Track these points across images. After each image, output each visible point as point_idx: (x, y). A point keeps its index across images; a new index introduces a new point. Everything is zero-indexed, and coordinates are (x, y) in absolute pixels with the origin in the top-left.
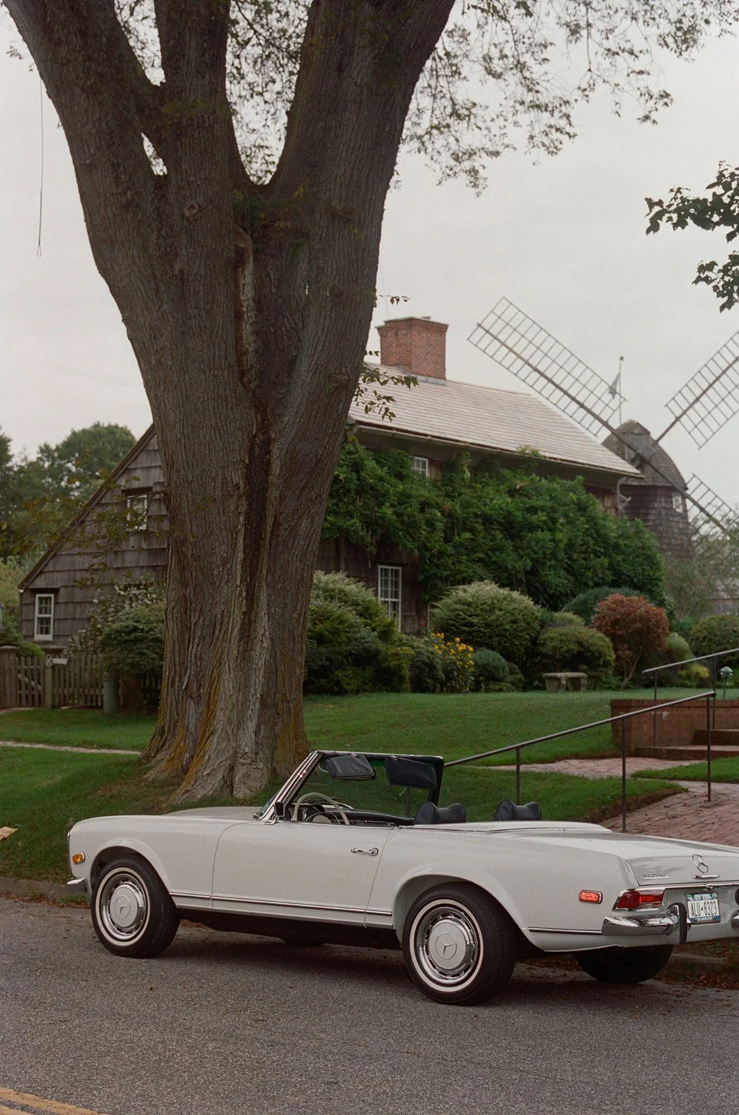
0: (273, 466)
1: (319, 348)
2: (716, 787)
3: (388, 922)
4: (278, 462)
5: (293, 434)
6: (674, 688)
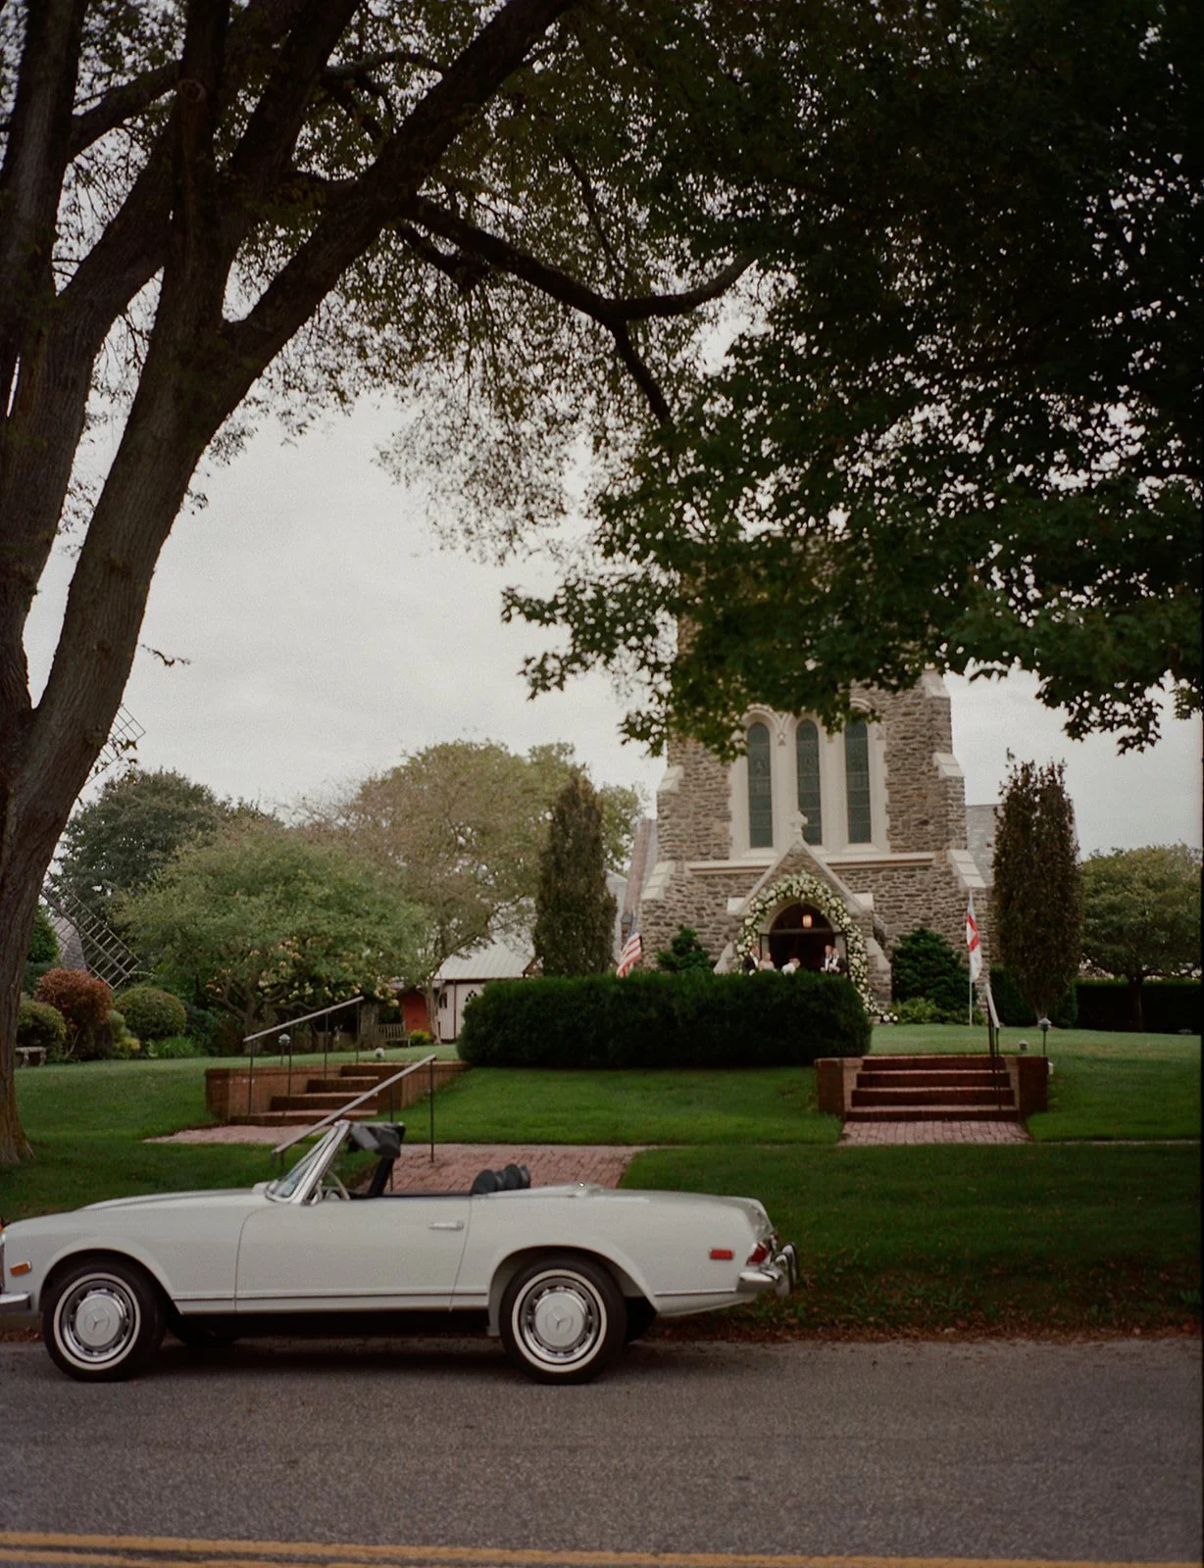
0: (9, 824)
1: (77, 702)
2: (440, 1149)
3: (483, 1302)
4: (15, 819)
5: (35, 790)
6: (112, 1061)
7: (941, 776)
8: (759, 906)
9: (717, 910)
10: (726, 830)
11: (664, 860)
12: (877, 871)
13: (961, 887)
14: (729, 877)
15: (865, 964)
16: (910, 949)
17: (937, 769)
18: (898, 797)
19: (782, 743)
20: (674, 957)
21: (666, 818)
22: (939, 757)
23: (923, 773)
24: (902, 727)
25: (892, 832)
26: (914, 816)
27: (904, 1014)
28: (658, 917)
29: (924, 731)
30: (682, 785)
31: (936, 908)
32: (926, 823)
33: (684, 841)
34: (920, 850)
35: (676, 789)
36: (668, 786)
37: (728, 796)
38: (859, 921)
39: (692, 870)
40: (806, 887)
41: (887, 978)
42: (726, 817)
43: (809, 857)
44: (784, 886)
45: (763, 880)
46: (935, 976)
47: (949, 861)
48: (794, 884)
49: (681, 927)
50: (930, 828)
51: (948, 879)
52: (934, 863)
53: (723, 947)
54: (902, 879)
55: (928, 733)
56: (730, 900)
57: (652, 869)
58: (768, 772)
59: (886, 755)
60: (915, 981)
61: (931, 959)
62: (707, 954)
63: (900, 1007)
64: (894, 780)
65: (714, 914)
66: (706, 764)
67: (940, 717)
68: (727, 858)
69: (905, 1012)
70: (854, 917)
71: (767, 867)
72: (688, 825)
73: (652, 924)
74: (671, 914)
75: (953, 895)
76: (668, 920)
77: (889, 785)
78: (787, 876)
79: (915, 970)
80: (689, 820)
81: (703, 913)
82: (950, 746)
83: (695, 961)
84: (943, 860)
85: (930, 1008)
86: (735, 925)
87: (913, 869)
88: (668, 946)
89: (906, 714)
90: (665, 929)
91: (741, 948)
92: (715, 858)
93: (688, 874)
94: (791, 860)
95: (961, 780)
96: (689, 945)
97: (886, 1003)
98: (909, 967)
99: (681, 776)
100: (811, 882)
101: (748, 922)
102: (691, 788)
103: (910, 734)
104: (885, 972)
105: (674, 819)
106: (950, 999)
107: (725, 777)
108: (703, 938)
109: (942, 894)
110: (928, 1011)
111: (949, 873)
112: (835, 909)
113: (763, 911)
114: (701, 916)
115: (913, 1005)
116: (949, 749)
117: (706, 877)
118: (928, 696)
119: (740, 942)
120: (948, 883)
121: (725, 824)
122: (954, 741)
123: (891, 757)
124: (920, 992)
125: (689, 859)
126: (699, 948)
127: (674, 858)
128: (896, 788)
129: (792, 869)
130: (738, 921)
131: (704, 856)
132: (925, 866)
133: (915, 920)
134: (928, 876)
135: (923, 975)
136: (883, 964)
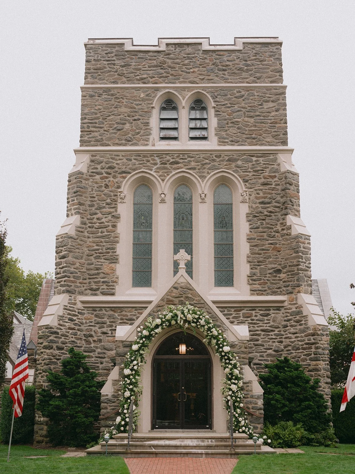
7: (294, 233)
8: (145, 333)
9: (102, 337)
10: (113, 270)
11: (59, 293)
12: (238, 310)
13: (310, 324)
14: (113, 309)
15: (242, 389)
16: (276, 377)
17: (290, 228)
18: (257, 249)
19: (163, 201)
20: (63, 378)
21: (63, 257)
22: (291, 219)
23: (277, 232)
24: (261, 194)
25: (252, 278)
26: (270, 266)
27: (277, 436)
28: (52, 341)
29: (279, 198)
30: (79, 230)
31: (286, 342)
32: (279, 271)
33: (78, 278)
34: (274, 293)
35: (73, 233)
36: (66, 230)
37: (117, 242)
38: (235, 350)
39: (83, 302)
40: (190, 317)
41: (260, 403)
42: (114, 260)
43: (192, 289)
44: (169, 316)
45: (146, 312)
46: (301, 401)
47: (300, 302)
48: (179, 313)
49: (71, 351)
50: (282, 276)
51: (298, 318)
52: (286, 304)
53: (109, 370)
54: (259, 317)
55: (282, 200)
56: (119, 328)
57: (48, 300)
58: (150, 225)
59: (248, 215)
60: (284, 406)
61: (299, 386)
62: (94, 376)
63: (272, 430)
64: (255, 236)
65: (100, 341)
66: (100, 215)
67: (292, 188)
68: (113, 294)
69: (276, 434)
70: (232, 346)
71: (150, 302)
72: (82, 265)
73: (45, 347)
74: (63, 339)
75: (303, 331)
76: (60, 345)
77: (249, 239)
78: (173, 307)
79: (283, 395)
80: (83, 261)
81: (91, 339)
82: (298, 211)
83: (83, 381)
84: (294, 302)
85: (300, 432)
86: (121, 350)
87: (268, 309)
88: (59, 367)
89: (264, 184)
90: (57, 352)
91: (127, 372)
92: (104, 294)
93: (80, 306)
94: (175, 293)
95: (308, 237)
96: (78, 367)
97: (259, 426)
98: (277, 393)
99: (78, 224)
100: (194, 312)
101: (135, 347)
102: (86, 234)
103: (267, 200)
104: (258, 398)
105: (70, 259)
106: (314, 423)
107: (114, 226)
108: (91, 360)
109: (292, 330)
110: (298, 434)
111: (299, 313)
112: (215, 337)
113: (149, 337)
114: (88, 342)
115: (284, 429)
116: (297, 214)
117: (94, 309)
118: (282, 170)
119: (126, 367)
120: (298, 321)
121: (113, 265)
122: (301, 208)
123: (252, 217)
124: (288, 416)
125: (81, 293)
126: (87, 370)
127: (68, 291)
128: (256, 242)
129: (176, 301)
130: (125, 346)
131: (94, 291)
132: (278, 307)
133: (270, 351)
134: (280, 316)
135: (290, 401)
136: (258, 390)
